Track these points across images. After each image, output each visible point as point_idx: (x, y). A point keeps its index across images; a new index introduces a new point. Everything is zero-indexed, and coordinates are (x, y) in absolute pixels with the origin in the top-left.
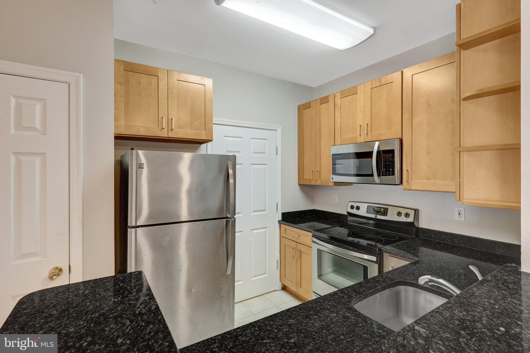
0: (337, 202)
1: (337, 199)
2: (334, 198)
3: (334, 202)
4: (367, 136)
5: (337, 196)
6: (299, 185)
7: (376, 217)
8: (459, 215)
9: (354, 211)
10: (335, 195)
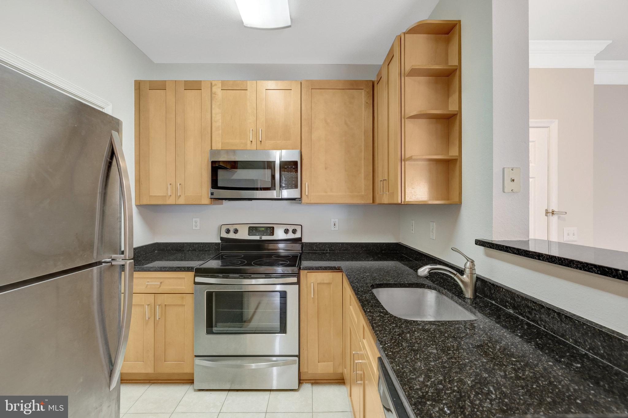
0: (198, 228)
1: (198, 224)
2: (194, 224)
3: (194, 228)
4: (261, 143)
5: (198, 220)
6: (137, 208)
7: (261, 238)
8: (335, 226)
9: (232, 236)
10: (194, 220)
